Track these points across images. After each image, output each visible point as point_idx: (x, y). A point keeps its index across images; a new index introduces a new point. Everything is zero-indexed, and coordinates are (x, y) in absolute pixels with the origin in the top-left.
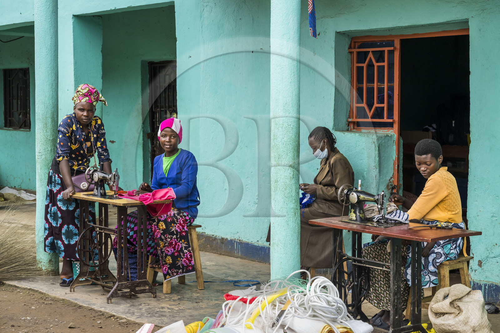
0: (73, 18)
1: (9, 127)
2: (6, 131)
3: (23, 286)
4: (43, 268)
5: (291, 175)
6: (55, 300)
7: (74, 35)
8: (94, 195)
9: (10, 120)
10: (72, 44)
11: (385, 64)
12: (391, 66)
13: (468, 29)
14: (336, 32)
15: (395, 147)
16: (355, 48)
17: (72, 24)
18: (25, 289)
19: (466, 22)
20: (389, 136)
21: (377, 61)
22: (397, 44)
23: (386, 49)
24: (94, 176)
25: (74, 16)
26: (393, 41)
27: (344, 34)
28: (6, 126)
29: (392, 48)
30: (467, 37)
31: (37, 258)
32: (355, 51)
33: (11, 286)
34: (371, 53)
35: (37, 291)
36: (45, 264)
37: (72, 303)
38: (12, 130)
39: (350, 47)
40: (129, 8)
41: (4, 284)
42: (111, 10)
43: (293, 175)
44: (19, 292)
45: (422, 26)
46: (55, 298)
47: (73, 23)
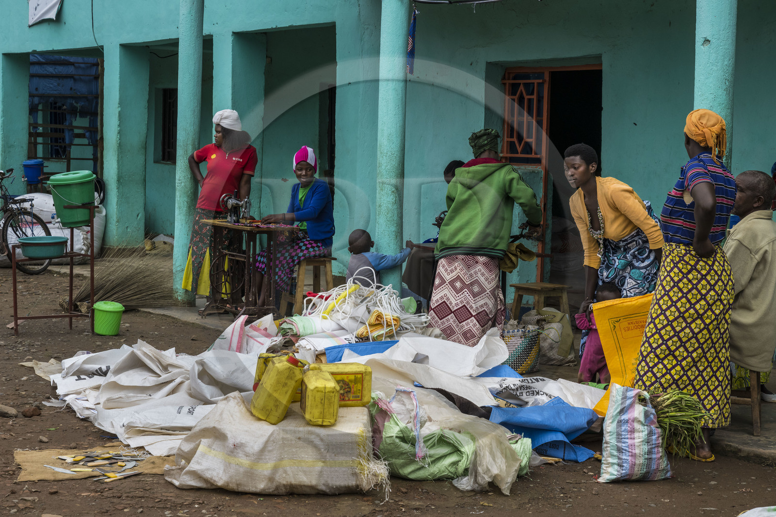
0: (232, 35)
1: (168, 161)
2: (163, 165)
3: (157, 313)
4: (179, 298)
5: (393, 201)
6: (186, 324)
7: (233, 55)
8: (228, 222)
9: (169, 152)
10: (231, 65)
11: (534, 97)
12: (540, 100)
13: (602, 64)
14: (487, 62)
15: (542, 184)
16: (509, 79)
17: (231, 42)
18: (158, 315)
19: (599, 57)
20: (535, 172)
21: (527, 94)
22: (547, 77)
23: (536, 81)
24: (228, 202)
25: (234, 33)
26: (543, 73)
27: (497, 64)
28: (163, 159)
29: (541, 81)
30: (600, 72)
31: (174, 288)
32: (507, 82)
33: (146, 312)
34: (522, 85)
35: (170, 316)
36: (181, 294)
37: (201, 326)
38: (171, 164)
39: (504, 78)
40: (290, 26)
41: (139, 311)
42: (272, 29)
43: (395, 201)
44: (153, 317)
45: (563, 59)
46: (186, 322)
47: (233, 41)
